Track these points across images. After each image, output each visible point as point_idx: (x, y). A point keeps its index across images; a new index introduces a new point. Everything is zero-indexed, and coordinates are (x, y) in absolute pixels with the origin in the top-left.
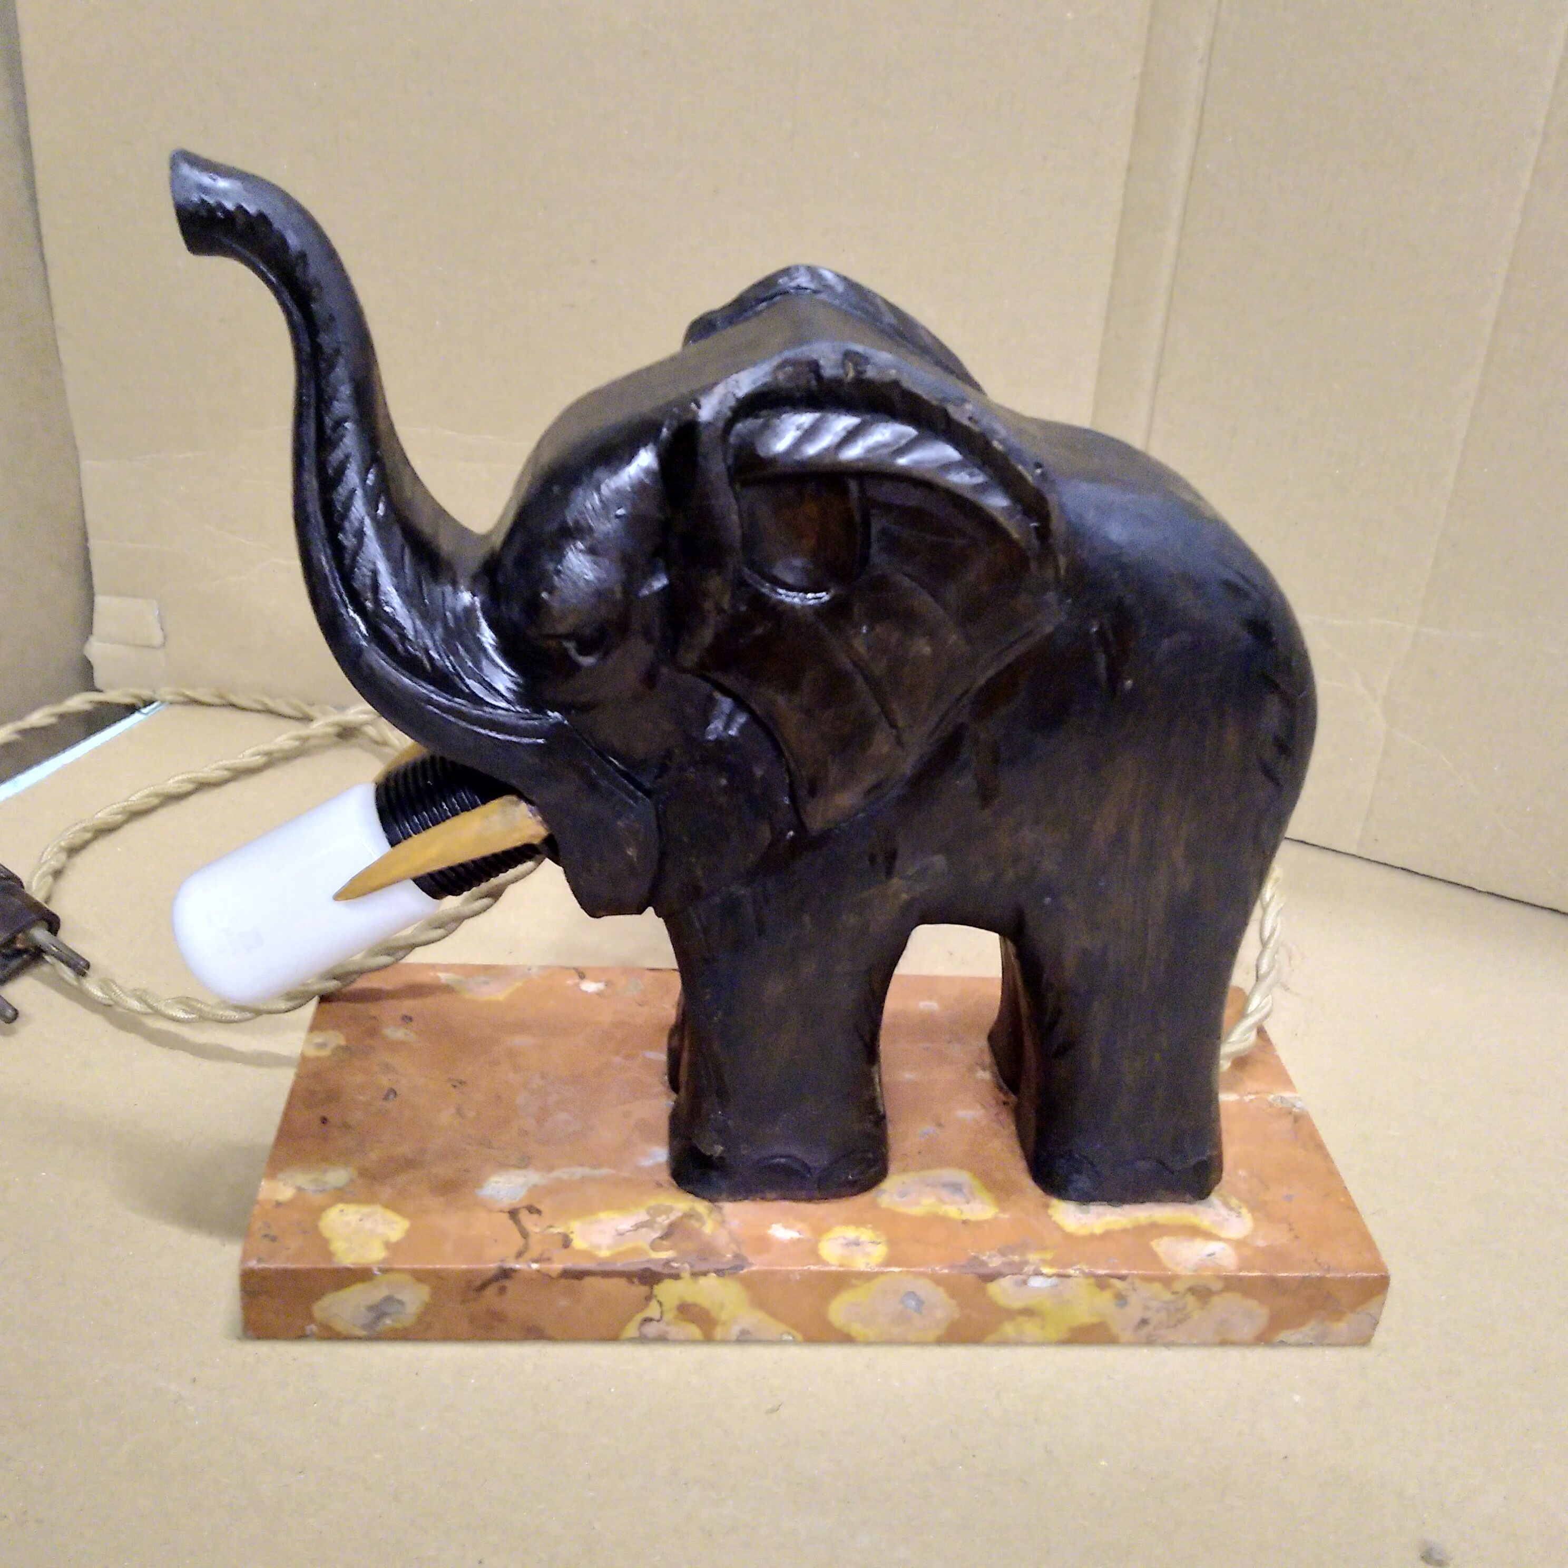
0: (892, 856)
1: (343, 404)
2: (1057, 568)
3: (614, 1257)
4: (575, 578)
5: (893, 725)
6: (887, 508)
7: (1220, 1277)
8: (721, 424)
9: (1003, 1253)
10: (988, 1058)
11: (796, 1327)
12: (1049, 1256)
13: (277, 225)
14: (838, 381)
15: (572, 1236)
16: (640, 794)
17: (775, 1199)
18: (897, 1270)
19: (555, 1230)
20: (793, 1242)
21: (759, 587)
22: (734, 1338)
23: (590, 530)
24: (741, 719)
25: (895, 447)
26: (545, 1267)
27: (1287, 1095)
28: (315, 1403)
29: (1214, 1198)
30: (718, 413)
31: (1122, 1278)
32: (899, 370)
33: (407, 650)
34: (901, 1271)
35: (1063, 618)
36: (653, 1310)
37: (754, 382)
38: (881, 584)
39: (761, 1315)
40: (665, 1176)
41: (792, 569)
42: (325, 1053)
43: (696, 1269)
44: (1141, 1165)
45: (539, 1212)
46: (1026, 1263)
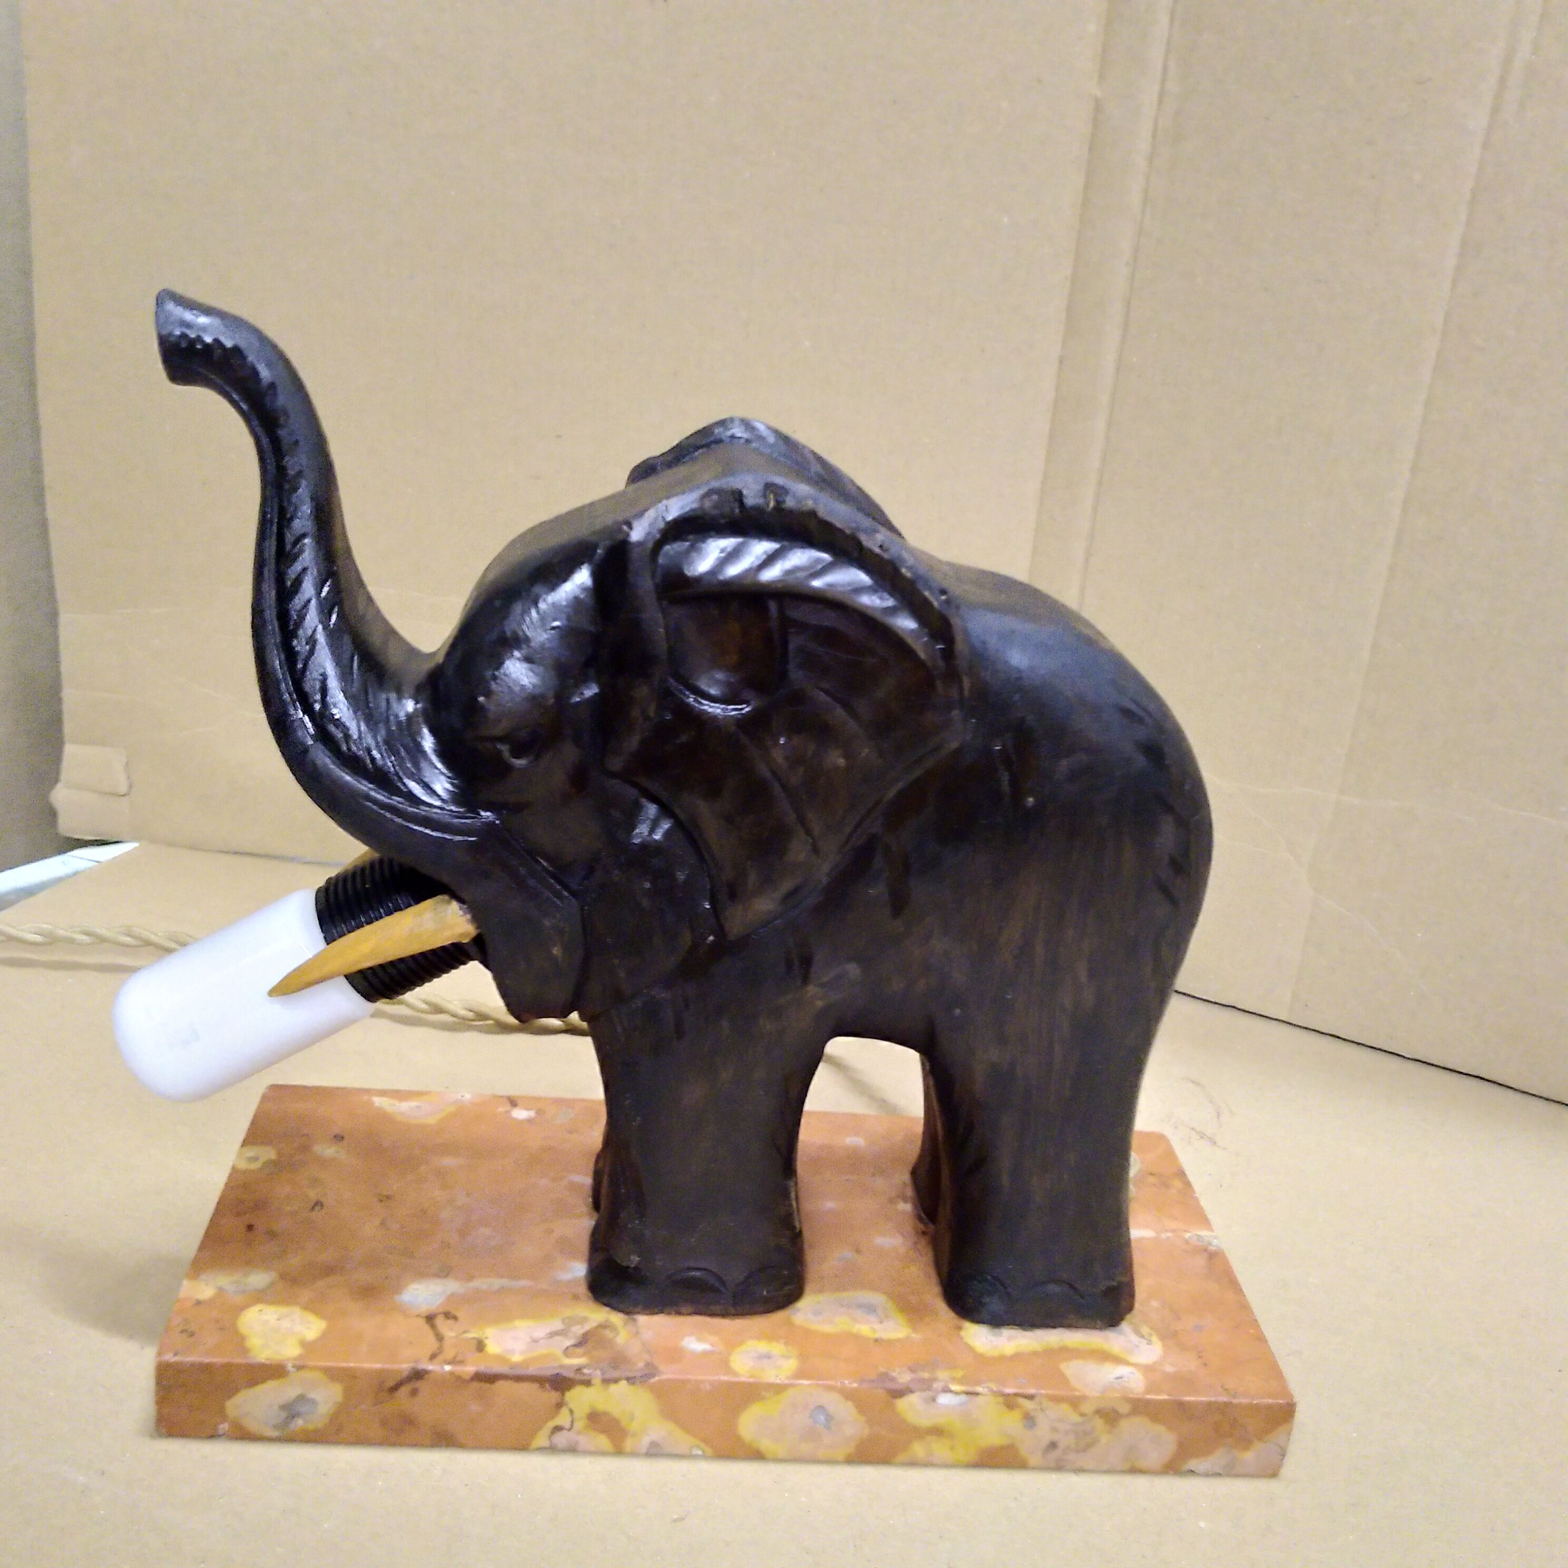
0: (807, 962)
1: (303, 521)
2: (961, 689)
3: (526, 1363)
4: (511, 684)
5: (808, 832)
6: (803, 627)
7: (1127, 1399)
8: (650, 545)
9: (912, 1370)
10: (910, 1192)
11: (705, 1441)
12: (959, 1374)
13: (251, 358)
14: (759, 510)
15: (486, 1341)
16: (566, 893)
17: (690, 1314)
18: (806, 1382)
19: (470, 1335)
20: (705, 1353)
21: (684, 698)
22: (644, 1450)
23: (527, 640)
24: (666, 825)
25: (812, 571)
26: (459, 1369)
27: (1204, 1233)
28: (221, 1498)
29: (1125, 1326)
30: (648, 534)
31: (1031, 1397)
32: (815, 500)
33: (349, 749)
34: (810, 1385)
35: (968, 737)
36: (563, 1419)
37: (682, 508)
38: (798, 698)
39: (670, 1426)
40: (582, 1289)
41: (717, 682)
42: (255, 1166)
43: (608, 1376)
44: (1053, 1288)
45: (455, 1318)
46: (935, 1380)
